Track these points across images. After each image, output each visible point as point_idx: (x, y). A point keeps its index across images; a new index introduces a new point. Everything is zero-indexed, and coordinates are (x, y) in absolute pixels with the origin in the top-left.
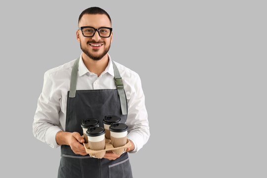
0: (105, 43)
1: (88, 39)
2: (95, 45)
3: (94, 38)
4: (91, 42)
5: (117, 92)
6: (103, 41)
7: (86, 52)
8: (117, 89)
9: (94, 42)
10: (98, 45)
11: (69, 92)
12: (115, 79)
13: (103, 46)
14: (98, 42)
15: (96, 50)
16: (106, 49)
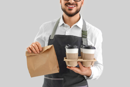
0: (77, 5)
1: (66, 2)
2: (70, 6)
3: (69, 1)
4: (67, 4)
5: (82, 39)
6: (75, 3)
7: (64, 10)
8: (82, 37)
9: (70, 4)
10: (72, 6)
11: (50, 36)
12: (82, 31)
13: (76, 7)
14: (72, 4)
15: (70, 10)
16: (78, 9)
